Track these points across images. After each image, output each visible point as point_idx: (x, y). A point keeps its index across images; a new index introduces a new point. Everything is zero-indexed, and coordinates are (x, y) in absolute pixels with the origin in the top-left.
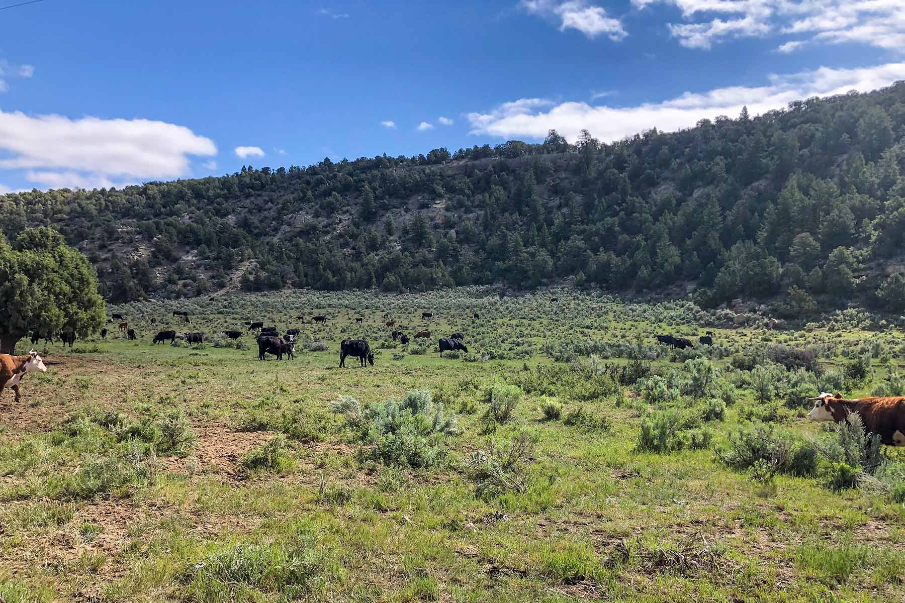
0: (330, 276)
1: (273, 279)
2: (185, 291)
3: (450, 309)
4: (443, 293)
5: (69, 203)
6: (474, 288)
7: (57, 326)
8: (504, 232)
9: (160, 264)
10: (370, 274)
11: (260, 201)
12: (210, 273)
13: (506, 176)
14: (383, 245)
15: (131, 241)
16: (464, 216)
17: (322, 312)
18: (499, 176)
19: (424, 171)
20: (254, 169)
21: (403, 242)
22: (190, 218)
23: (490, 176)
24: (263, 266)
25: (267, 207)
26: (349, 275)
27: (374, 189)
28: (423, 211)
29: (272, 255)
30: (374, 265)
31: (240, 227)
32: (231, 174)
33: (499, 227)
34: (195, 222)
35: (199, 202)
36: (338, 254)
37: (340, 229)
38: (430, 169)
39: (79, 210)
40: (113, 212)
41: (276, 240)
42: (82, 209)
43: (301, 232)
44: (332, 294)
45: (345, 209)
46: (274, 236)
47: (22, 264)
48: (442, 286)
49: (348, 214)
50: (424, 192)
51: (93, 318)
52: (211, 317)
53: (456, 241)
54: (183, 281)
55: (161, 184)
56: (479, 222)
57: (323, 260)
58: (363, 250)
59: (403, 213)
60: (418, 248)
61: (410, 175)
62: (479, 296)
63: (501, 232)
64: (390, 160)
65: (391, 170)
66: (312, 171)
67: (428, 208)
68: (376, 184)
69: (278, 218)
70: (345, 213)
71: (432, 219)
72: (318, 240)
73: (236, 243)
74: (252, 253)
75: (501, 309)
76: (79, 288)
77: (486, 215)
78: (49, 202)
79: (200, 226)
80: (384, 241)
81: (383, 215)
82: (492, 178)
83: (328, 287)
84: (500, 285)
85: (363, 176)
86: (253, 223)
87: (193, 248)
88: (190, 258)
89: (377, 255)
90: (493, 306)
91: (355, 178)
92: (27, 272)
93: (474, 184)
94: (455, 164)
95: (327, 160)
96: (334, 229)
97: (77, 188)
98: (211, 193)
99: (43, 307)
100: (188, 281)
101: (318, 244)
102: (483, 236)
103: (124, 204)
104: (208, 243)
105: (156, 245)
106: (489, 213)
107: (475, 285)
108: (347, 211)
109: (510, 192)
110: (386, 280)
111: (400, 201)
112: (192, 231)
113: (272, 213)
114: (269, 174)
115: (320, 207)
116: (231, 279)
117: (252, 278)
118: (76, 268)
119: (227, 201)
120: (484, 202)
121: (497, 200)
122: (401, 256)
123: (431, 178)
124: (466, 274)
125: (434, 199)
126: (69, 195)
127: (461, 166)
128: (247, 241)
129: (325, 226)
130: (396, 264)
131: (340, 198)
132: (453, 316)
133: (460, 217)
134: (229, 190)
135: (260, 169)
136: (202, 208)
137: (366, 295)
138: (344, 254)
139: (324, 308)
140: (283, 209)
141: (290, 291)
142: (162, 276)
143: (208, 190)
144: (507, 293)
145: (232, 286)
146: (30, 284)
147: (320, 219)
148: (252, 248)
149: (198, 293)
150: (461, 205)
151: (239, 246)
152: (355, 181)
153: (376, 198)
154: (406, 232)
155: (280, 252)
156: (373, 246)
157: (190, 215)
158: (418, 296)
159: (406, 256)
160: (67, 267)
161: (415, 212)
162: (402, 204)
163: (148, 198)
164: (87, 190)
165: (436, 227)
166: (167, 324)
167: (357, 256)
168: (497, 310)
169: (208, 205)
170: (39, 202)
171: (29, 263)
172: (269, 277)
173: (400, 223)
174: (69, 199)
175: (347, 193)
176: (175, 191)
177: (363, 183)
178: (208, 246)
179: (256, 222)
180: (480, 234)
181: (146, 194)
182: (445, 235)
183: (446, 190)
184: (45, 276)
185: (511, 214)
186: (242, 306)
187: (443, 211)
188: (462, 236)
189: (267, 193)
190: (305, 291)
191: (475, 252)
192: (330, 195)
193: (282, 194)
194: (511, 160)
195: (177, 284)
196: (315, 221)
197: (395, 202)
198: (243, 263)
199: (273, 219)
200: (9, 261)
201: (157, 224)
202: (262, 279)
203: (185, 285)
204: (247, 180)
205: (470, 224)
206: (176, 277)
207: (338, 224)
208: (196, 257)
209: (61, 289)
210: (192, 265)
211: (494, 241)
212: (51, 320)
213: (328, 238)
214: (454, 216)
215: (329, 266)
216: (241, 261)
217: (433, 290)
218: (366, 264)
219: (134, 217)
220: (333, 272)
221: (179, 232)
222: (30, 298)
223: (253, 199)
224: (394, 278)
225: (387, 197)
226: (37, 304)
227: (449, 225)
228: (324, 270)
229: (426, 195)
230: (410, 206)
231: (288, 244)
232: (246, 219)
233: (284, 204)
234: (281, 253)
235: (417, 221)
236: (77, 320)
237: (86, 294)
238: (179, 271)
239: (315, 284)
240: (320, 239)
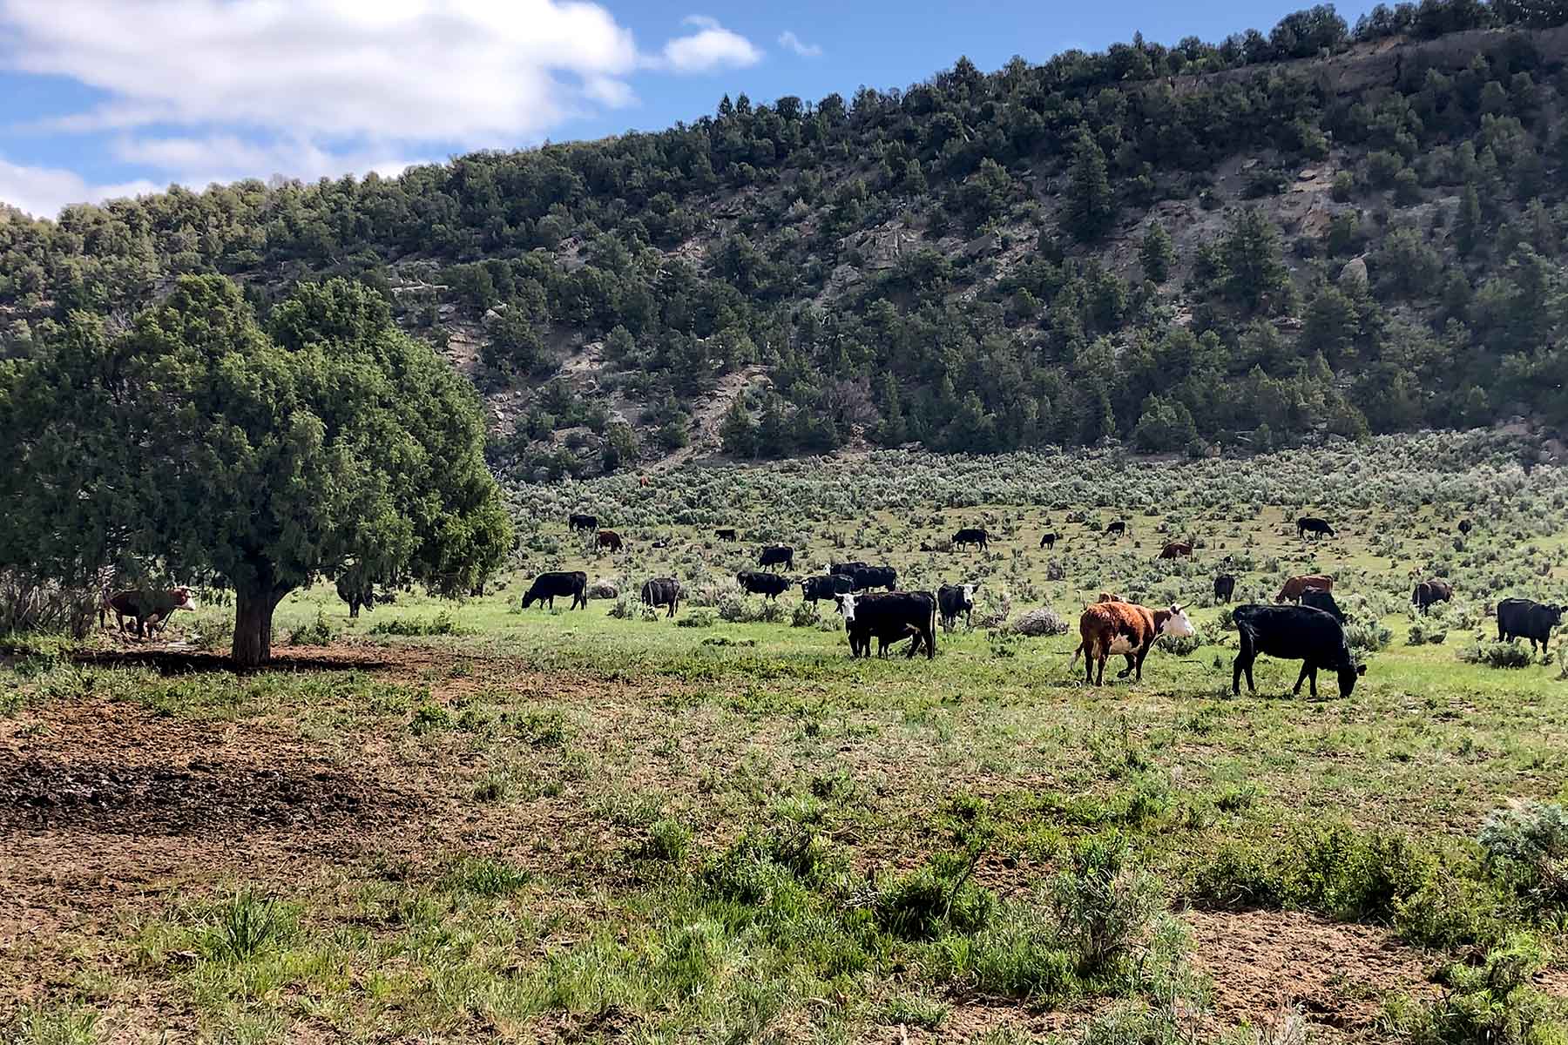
0: (978, 409)
1: (813, 421)
2: (573, 457)
3: (1366, 504)
4: (1331, 456)
5: (261, 220)
6: (1431, 440)
7: (395, 558)
8: (1529, 261)
9: (505, 385)
10: (1097, 401)
11: (771, 199)
12: (639, 409)
13: (1530, 85)
14: (1135, 312)
15: (427, 321)
16: (1395, 215)
17: (971, 517)
18: (1507, 87)
19: (1262, 82)
20: (753, 106)
21: (1199, 299)
22: (582, 252)
23: (1480, 83)
24: (783, 384)
25: (791, 212)
26: (1034, 404)
27: (1107, 145)
28: (1260, 202)
29: (809, 351)
30: (1108, 375)
31: (718, 273)
32: (689, 122)
33: (1511, 245)
34: (597, 262)
35: (605, 205)
36: (1000, 343)
37: (1003, 269)
38: (1281, 74)
39: (289, 237)
40: (377, 240)
41: (817, 307)
42: (297, 233)
43: (891, 281)
44: (985, 462)
45: (1018, 208)
46: (813, 296)
47: (306, 384)
48: (1325, 435)
49: (1027, 224)
50: (1267, 145)
51: (481, 537)
52: (663, 531)
53: (1370, 293)
54: (567, 432)
55: (498, 158)
56: (1443, 232)
57: (955, 361)
58: (1075, 329)
59: (1198, 212)
60: (1247, 317)
61: (1218, 98)
62: (1451, 463)
63: (1518, 259)
64: (1155, 53)
65: (1158, 83)
66: (922, 101)
67: (1276, 192)
68: (1114, 130)
69: (825, 243)
70: (1018, 220)
71: (1289, 228)
72: (939, 303)
73: (708, 320)
74: (753, 348)
75: (1539, 504)
76: (444, 452)
77: (1466, 210)
78: (212, 219)
79: (610, 273)
80: (1139, 301)
81: (1135, 222)
82: (1484, 93)
83: (973, 443)
84: (1518, 429)
85: (1074, 107)
86: (755, 261)
87: (591, 339)
88: (584, 366)
89: (1117, 343)
90: (1509, 494)
91: (1049, 114)
92: (318, 406)
93: (1422, 114)
94: (1363, 53)
95: (964, 66)
96: (988, 270)
97: (277, 177)
98: (637, 179)
99: (362, 506)
100: (581, 431)
101: (940, 317)
102: (1457, 274)
103: (404, 219)
104: (634, 320)
105: (493, 331)
106: (1475, 203)
107: (1436, 427)
108: (1027, 214)
109: (1543, 134)
110: (1146, 418)
111: (1188, 176)
112: (590, 289)
113: (808, 230)
114: (798, 116)
115: (947, 207)
116: (697, 424)
117: (754, 419)
118: (434, 394)
119: (680, 200)
120: (1458, 169)
121: (1503, 159)
122: (1193, 345)
123: (1286, 101)
124: (1403, 394)
125: (1294, 165)
126: (263, 198)
127: (1385, 60)
128: (740, 314)
129: (961, 263)
130: (1177, 369)
131: (1003, 177)
132: (1384, 528)
133: (1379, 218)
134: (685, 170)
135: (771, 103)
136: (614, 224)
137: (1086, 465)
138: (1018, 343)
139: (972, 504)
140: (837, 216)
141: (862, 456)
142: (511, 416)
143: (628, 171)
144: (1544, 454)
145: (699, 444)
146: (328, 441)
147: (945, 241)
148: (754, 335)
149: (610, 465)
150: (1382, 179)
151: (717, 329)
152: (1049, 122)
153: (1114, 170)
154: (1205, 269)
155: (832, 343)
156: (1106, 316)
157: (583, 244)
158: (1248, 464)
159: (1209, 345)
160: (413, 390)
161: (1237, 206)
162: (1192, 184)
163: (468, 199)
164: (305, 182)
165: (1302, 251)
166: (552, 552)
167: (1057, 347)
168: (1523, 507)
169: (628, 213)
170: (186, 220)
171: (322, 381)
172: (802, 415)
173: (1187, 242)
174: (262, 209)
175: (1026, 161)
176: (538, 176)
177: (1074, 129)
178: (635, 331)
179: (762, 256)
180: (1445, 268)
181: (461, 189)
182: (1334, 274)
183: (1335, 138)
184: (363, 417)
185: (1549, 203)
186: (739, 499)
187: (1324, 202)
188: (1386, 278)
189: (793, 172)
190: (903, 455)
191: (1433, 323)
192: (975, 168)
193: (833, 174)
194: (1546, 34)
195: (552, 441)
196: (930, 249)
197: (1173, 179)
198: (729, 378)
199: (811, 248)
200: (274, 376)
201: (494, 269)
202: (784, 420)
203: (573, 444)
204: (736, 136)
205: (1412, 238)
206: (548, 419)
207: (998, 253)
208: (600, 361)
209: (403, 453)
210: (591, 386)
211: (1494, 290)
212: (382, 544)
213: (969, 295)
214: (1360, 215)
215: (973, 378)
216: (724, 371)
217: (1296, 447)
218: (1083, 373)
219: (433, 255)
220: (985, 398)
221: (555, 293)
222: (330, 480)
223: (752, 191)
224: (1171, 412)
225: (1148, 165)
226: (348, 497)
227: (1342, 242)
228: (960, 390)
229: (1271, 155)
230: (1219, 191)
231: (853, 319)
232: (734, 251)
233: (842, 203)
234: (835, 346)
235: (1242, 233)
236: (442, 542)
237: (463, 469)
238: (557, 404)
239: (934, 434)
240: (947, 300)
